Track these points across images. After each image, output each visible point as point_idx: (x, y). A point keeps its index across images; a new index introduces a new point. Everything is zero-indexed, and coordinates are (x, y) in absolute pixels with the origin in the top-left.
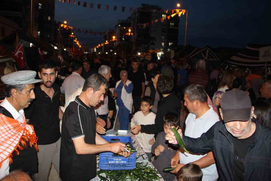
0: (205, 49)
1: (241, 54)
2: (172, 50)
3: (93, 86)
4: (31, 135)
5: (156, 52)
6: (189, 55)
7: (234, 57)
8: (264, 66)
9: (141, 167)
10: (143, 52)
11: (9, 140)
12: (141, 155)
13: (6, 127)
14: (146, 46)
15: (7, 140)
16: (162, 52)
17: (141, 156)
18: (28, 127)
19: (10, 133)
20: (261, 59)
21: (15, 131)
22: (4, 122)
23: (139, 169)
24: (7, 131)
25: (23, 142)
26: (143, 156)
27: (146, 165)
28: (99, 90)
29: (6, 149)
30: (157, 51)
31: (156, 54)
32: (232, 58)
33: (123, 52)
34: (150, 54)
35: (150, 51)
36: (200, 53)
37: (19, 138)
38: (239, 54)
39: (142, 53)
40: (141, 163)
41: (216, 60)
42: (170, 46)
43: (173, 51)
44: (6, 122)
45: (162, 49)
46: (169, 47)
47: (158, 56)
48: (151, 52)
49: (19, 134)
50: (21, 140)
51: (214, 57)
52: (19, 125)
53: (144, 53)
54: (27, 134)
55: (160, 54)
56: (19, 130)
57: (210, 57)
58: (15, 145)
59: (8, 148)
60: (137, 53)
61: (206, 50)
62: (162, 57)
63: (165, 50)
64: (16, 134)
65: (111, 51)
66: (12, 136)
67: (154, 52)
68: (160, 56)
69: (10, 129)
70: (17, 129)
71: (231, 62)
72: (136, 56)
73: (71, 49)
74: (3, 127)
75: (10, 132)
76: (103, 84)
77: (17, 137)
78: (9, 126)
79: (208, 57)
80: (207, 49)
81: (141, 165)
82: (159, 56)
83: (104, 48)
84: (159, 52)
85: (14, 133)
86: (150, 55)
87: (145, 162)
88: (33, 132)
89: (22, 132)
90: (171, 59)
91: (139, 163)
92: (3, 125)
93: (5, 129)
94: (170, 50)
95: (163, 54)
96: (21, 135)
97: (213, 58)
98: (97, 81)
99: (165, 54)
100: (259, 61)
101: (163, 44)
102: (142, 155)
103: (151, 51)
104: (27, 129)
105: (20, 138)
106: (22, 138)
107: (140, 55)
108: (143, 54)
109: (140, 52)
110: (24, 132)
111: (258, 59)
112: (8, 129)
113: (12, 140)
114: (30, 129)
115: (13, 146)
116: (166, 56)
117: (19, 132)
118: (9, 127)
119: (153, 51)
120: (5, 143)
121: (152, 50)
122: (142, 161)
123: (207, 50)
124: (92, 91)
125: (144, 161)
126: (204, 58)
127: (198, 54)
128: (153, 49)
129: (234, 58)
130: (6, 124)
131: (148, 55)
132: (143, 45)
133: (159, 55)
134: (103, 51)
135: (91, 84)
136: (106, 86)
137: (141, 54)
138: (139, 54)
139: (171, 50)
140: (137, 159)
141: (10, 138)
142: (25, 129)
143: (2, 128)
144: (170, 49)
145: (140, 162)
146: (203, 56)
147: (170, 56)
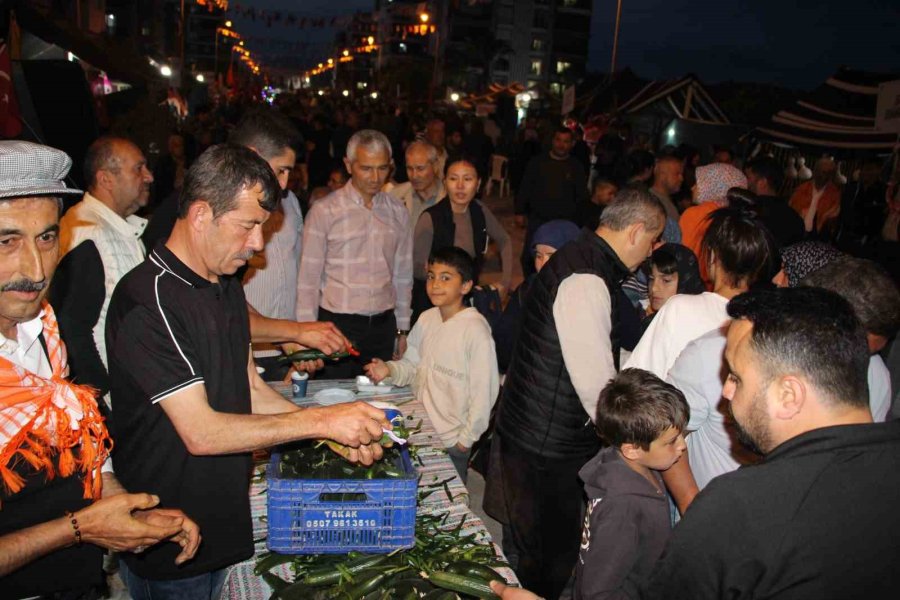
0: (679, 85)
1: (807, 105)
2: (567, 88)
4: (74, 431)
5: (512, 91)
6: (624, 106)
7: (782, 113)
8: (889, 150)
9: (439, 536)
10: (468, 93)
12: (440, 481)
14: (480, 71)
16: (532, 93)
17: (440, 485)
18: (63, 394)
20: (882, 125)
23: (433, 546)
26: (450, 485)
27: (459, 528)
30: (514, 87)
31: (513, 100)
32: (775, 119)
33: (401, 91)
34: (493, 97)
35: (492, 88)
36: (664, 99)
37: (8, 435)
38: (800, 103)
39: (464, 95)
40: (438, 518)
41: (717, 122)
42: (560, 75)
43: (572, 89)
45: (531, 84)
46: (558, 77)
47: (518, 105)
48: (496, 91)
49: (10, 418)
51: (711, 115)
52: (18, 379)
53: (472, 96)
55: (525, 98)
56: (12, 400)
57: (698, 115)
60: (447, 95)
61: (685, 88)
62: (531, 110)
63: (542, 87)
65: (363, 85)
67: (506, 91)
68: (527, 106)
71: (773, 133)
72: (445, 105)
73: (220, 77)
76: (248, 181)
79: (692, 115)
80: (690, 83)
81: (439, 527)
82: (522, 107)
83: (338, 76)
84: (521, 91)
86: (491, 100)
87: (455, 511)
88: (81, 417)
90: (563, 118)
91: (430, 516)
94: (561, 88)
95: (535, 97)
96: (25, 422)
97: (707, 117)
99: (543, 97)
100: (874, 131)
101: (537, 65)
102: (445, 482)
103: (495, 86)
104: (60, 402)
105: (15, 437)
107: (457, 102)
108: (469, 97)
109: (456, 90)
111: (872, 124)
114: (73, 408)
116: (547, 106)
117: (11, 406)
119: (503, 88)
121: (498, 85)
122: (445, 510)
123: (690, 90)
124: (209, 215)
125: (451, 508)
126: (677, 117)
127: (657, 100)
128: (503, 82)
129: (785, 117)
131: (484, 101)
132: (469, 69)
133: (521, 102)
134: (334, 85)
136: (263, 190)
137: (462, 99)
138: (455, 97)
139: (564, 87)
140: (425, 500)
144: (561, 84)
145: (436, 513)
146: (673, 111)
147: (560, 108)
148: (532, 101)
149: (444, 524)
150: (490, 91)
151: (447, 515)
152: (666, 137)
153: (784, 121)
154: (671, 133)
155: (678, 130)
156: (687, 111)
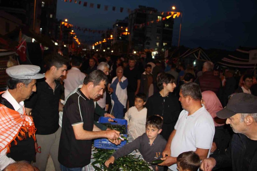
0: (197, 50)
1: (231, 56)
2: (166, 50)
3: (94, 80)
4: (30, 126)
5: (151, 51)
6: (182, 56)
7: (225, 58)
8: (253, 68)
9: (134, 159)
10: (139, 51)
11: (9, 131)
13: (7, 118)
14: (142, 45)
15: (7, 130)
16: (156, 51)
18: (27, 118)
19: (10, 124)
20: (251, 62)
21: (15, 122)
22: (5, 113)
23: (132, 161)
24: (8, 122)
25: (22, 133)
27: (139, 158)
28: (99, 85)
29: (5, 139)
30: (152, 50)
31: (151, 54)
32: (222, 60)
33: (120, 50)
34: (146, 53)
35: (145, 50)
36: (193, 53)
37: (18, 129)
38: (229, 55)
39: (138, 52)
42: (164, 46)
43: (167, 51)
44: (8, 113)
45: (156, 49)
46: (163, 47)
47: (152, 55)
48: (146, 51)
49: (19, 125)
50: (20, 131)
52: (20, 116)
53: (140, 52)
54: (26, 125)
55: (155, 53)
56: (19, 121)
57: (202, 58)
58: (14, 135)
59: (7, 137)
60: (132, 52)
61: (198, 51)
62: (156, 56)
63: (159, 50)
64: (16, 125)
65: (109, 48)
66: (12, 127)
67: (149, 51)
68: (155, 55)
69: (11, 120)
70: (17, 120)
71: (222, 63)
72: (132, 54)
73: (71, 46)
74: (5, 117)
75: (10, 122)
76: (103, 79)
77: (17, 128)
78: (10, 116)
79: (200, 58)
80: (200, 50)
81: (134, 158)
82: (154, 55)
83: (102, 46)
85: (14, 124)
86: (145, 53)
88: (32, 123)
89: (22, 123)
90: (165, 59)
91: (132, 155)
92: (4, 115)
93: (6, 120)
94: (164, 50)
95: (157, 53)
96: (21, 126)
98: (98, 76)
99: (159, 53)
100: (248, 63)
101: (158, 44)
103: (146, 49)
104: (27, 120)
105: (20, 129)
106: (22, 129)
107: (135, 54)
108: (139, 53)
110: (23, 123)
111: (248, 61)
112: (9, 120)
113: (11, 130)
114: (30, 121)
115: (12, 136)
116: (160, 55)
117: (19, 123)
118: (10, 118)
119: (148, 50)
120: (5, 133)
121: (147, 49)
122: (135, 154)
123: (200, 52)
124: (93, 86)
125: (137, 154)
126: (196, 59)
127: (191, 54)
128: (148, 48)
129: (225, 59)
130: (7, 115)
131: (143, 54)
132: (139, 45)
133: (153, 54)
134: (101, 49)
135: (92, 78)
136: (106, 82)
137: (137, 53)
138: (135, 52)
139: (165, 50)
141: (10, 129)
142: (24, 120)
143: (3, 119)
144: (164, 49)
146: (195, 57)
147: (164, 56)
148: (156, 54)
149: (135, 157)
150: (144, 51)
151: (136, 155)
152: (193, 64)
153: (225, 60)
154: (195, 63)
155: (196, 62)
156: (199, 57)
